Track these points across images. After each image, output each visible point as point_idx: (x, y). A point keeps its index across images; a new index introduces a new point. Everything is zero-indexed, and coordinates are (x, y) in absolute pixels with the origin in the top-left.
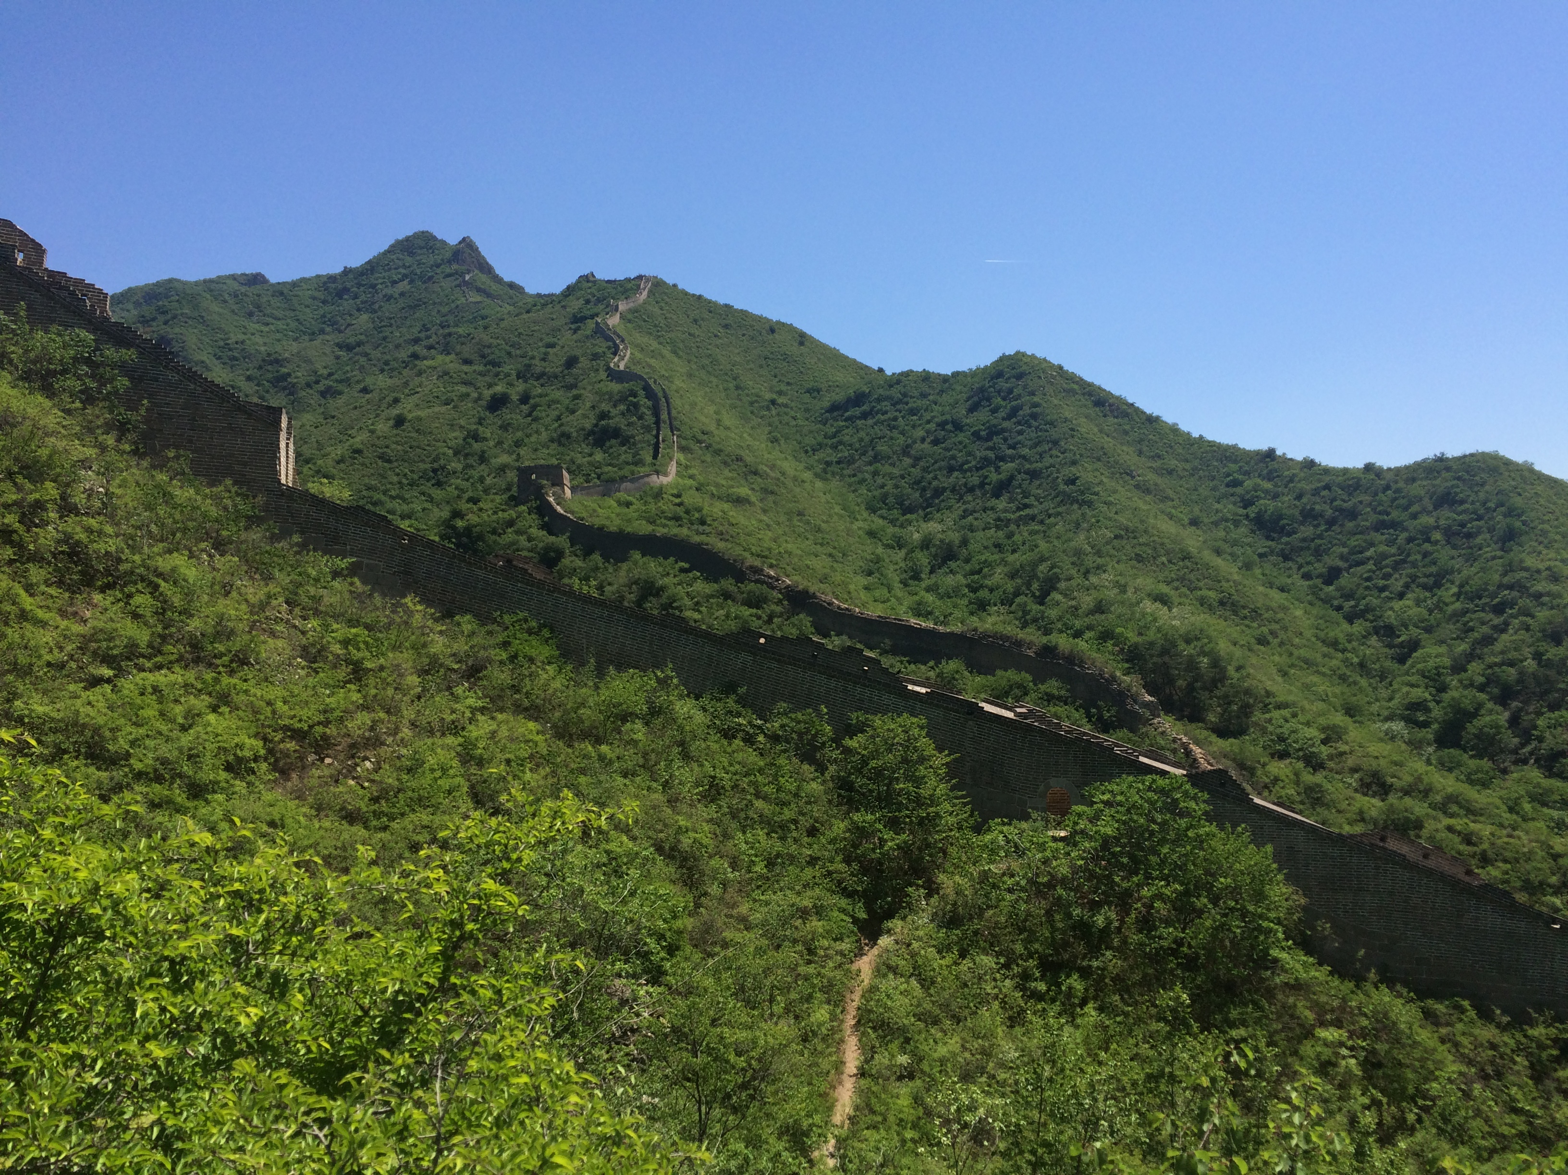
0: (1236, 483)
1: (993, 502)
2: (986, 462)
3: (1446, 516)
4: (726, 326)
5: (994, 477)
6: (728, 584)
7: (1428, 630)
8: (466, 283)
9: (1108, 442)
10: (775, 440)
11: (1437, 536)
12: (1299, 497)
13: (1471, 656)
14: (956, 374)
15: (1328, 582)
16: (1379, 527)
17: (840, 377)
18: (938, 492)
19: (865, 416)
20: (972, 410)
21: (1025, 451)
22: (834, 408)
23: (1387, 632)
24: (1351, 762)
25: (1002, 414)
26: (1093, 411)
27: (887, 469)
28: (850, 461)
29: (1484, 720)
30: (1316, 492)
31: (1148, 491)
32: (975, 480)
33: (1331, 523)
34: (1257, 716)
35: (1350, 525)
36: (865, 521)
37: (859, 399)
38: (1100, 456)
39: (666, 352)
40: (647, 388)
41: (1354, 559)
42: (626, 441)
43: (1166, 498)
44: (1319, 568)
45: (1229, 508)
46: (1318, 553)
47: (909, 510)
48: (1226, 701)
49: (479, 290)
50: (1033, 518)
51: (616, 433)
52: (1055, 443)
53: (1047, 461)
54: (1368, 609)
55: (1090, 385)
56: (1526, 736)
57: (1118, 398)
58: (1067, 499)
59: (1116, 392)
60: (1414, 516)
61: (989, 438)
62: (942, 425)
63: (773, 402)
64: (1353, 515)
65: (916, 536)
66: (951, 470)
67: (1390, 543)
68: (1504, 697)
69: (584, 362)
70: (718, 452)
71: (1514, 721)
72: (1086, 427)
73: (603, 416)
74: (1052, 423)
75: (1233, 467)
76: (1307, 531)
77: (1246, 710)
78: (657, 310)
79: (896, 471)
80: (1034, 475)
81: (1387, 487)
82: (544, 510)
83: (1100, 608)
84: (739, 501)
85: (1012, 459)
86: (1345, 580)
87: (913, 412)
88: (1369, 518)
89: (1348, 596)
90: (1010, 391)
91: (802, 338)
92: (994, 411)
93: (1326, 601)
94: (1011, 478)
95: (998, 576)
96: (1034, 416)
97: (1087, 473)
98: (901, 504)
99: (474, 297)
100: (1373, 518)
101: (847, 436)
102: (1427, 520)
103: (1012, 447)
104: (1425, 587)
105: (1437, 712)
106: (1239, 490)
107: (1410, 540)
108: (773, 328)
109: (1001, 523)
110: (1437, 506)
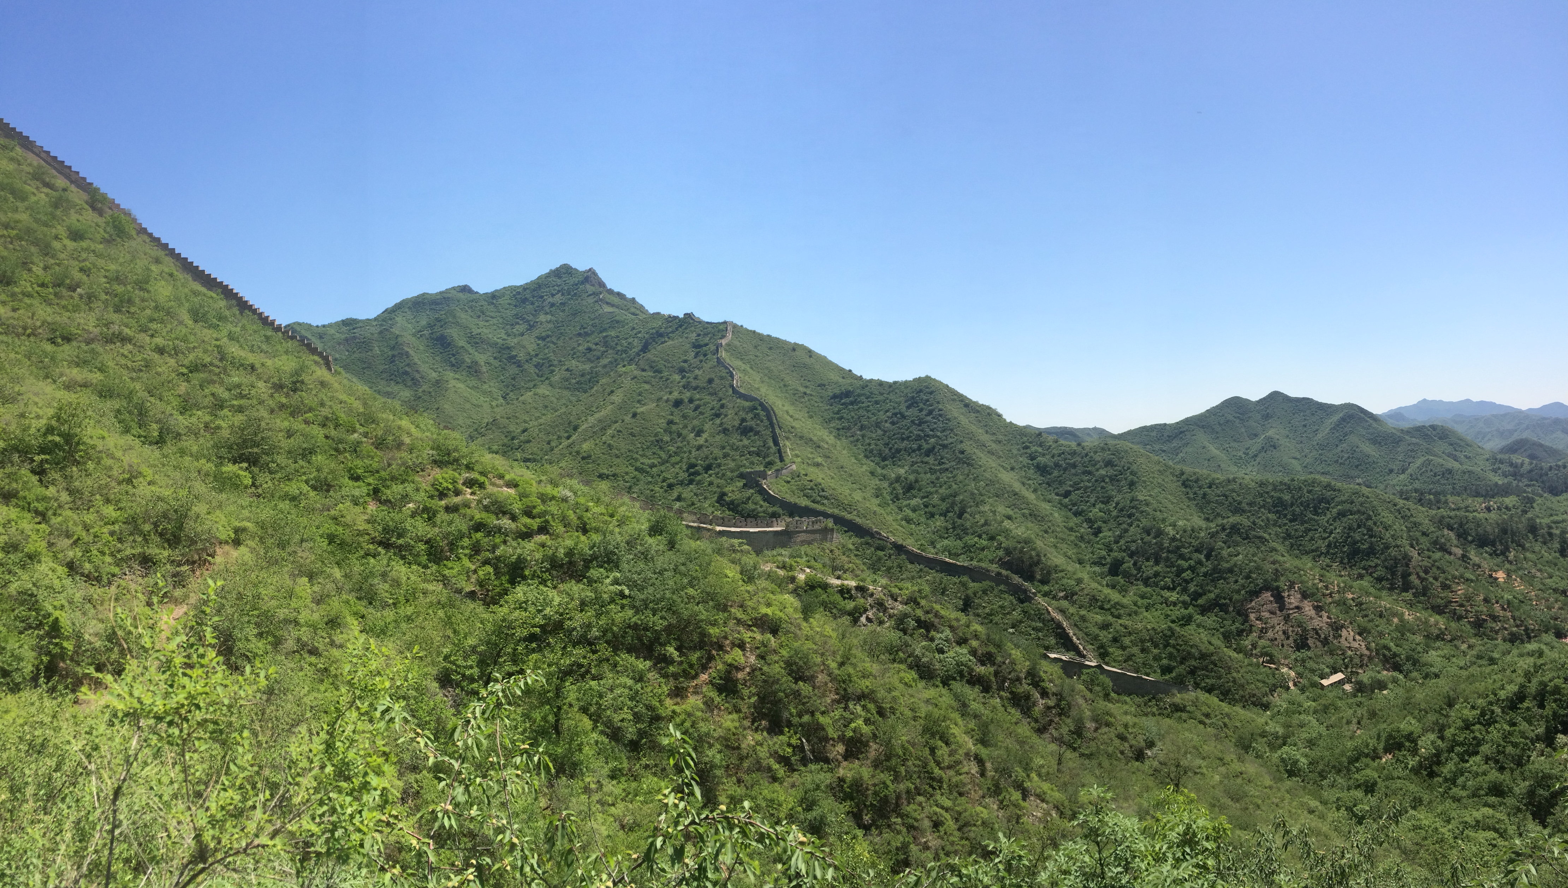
0: (1027, 448)
1: (926, 459)
2: (919, 438)
3: (1111, 471)
4: (770, 348)
5: (926, 446)
6: (868, 539)
7: (1105, 522)
8: (601, 300)
9: (973, 428)
10: (811, 417)
11: (1107, 480)
12: (1053, 457)
13: (1120, 537)
14: (895, 383)
15: (1066, 497)
16: (1084, 473)
17: (834, 377)
18: (898, 451)
19: (852, 403)
20: (908, 407)
21: (939, 434)
22: (835, 397)
23: (1089, 521)
24: (1086, 592)
25: (924, 413)
26: (964, 410)
27: (868, 434)
28: (849, 428)
29: (1125, 566)
30: (1059, 455)
31: (993, 454)
32: (915, 446)
33: (1065, 470)
34: (1054, 576)
35: (1073, 471)
36: (868, 465)
37: (847, 394)
38: (971, 436)
39: (748, 367)
40: (761, 404)
41: (1076, 487)
42: (757, 433)
43: (1000, 457)
44: (1062, 490)
45: (1025, 460)
46: (1061, 483)
47: (884, 459)
48: (1042, 569)
49: (608, 303)
50: (947, 469)
51: (751, 429)
52: (952, 430)
53: (950, 440)
54: (1083, 511)
55: (962, 395)
56: (1139, 569)
57: (975, 402)
58: (960, 461)
59: (974, 399)
60: (1097, 470)
61: (919, 425)
62: (895, 414)
63: (805, 393)
64: (1074, 466)
65: (893, 475)
66: (903, 439)
67: (1089, 481)
68: (1131, 556)
69: (717, 381)
70: (801, 438)
71: (1135, 564)
72: (964, 420)
73: (743, 420)
74: (948, 420)
75: (1025, 439)
76: (1056, 473)
77: (1049, 573)
78: (738, 344)
79: (874, 436)
80: (945, 446)
81: (1087, 455)
82: (762, 492)
83: (986, 523)
84: (818, 465)
85: (933, 437)
86: (1073, 497)
87: (877, 403)
88: (1080, 469)
89: (1074, 505)
90: (927, 400)
91: (810, 353)
92: (921, 410)
93: (1066, 507)
94: (934, 448)
95: (935, 499)
96: (941, 415)
97: (967, 446)
98: (880, 454)
99: (608, 309)
100: (1082, 469)
101: (845, 413)
102: (1103, 472)
103: (932, 430)
104: (1103, 502)
105: (1109, 560)
106: (1028, 451)
107: (1096, 481)
108: (795, 347)
109: (932, 471)
110: (1106, 466)
